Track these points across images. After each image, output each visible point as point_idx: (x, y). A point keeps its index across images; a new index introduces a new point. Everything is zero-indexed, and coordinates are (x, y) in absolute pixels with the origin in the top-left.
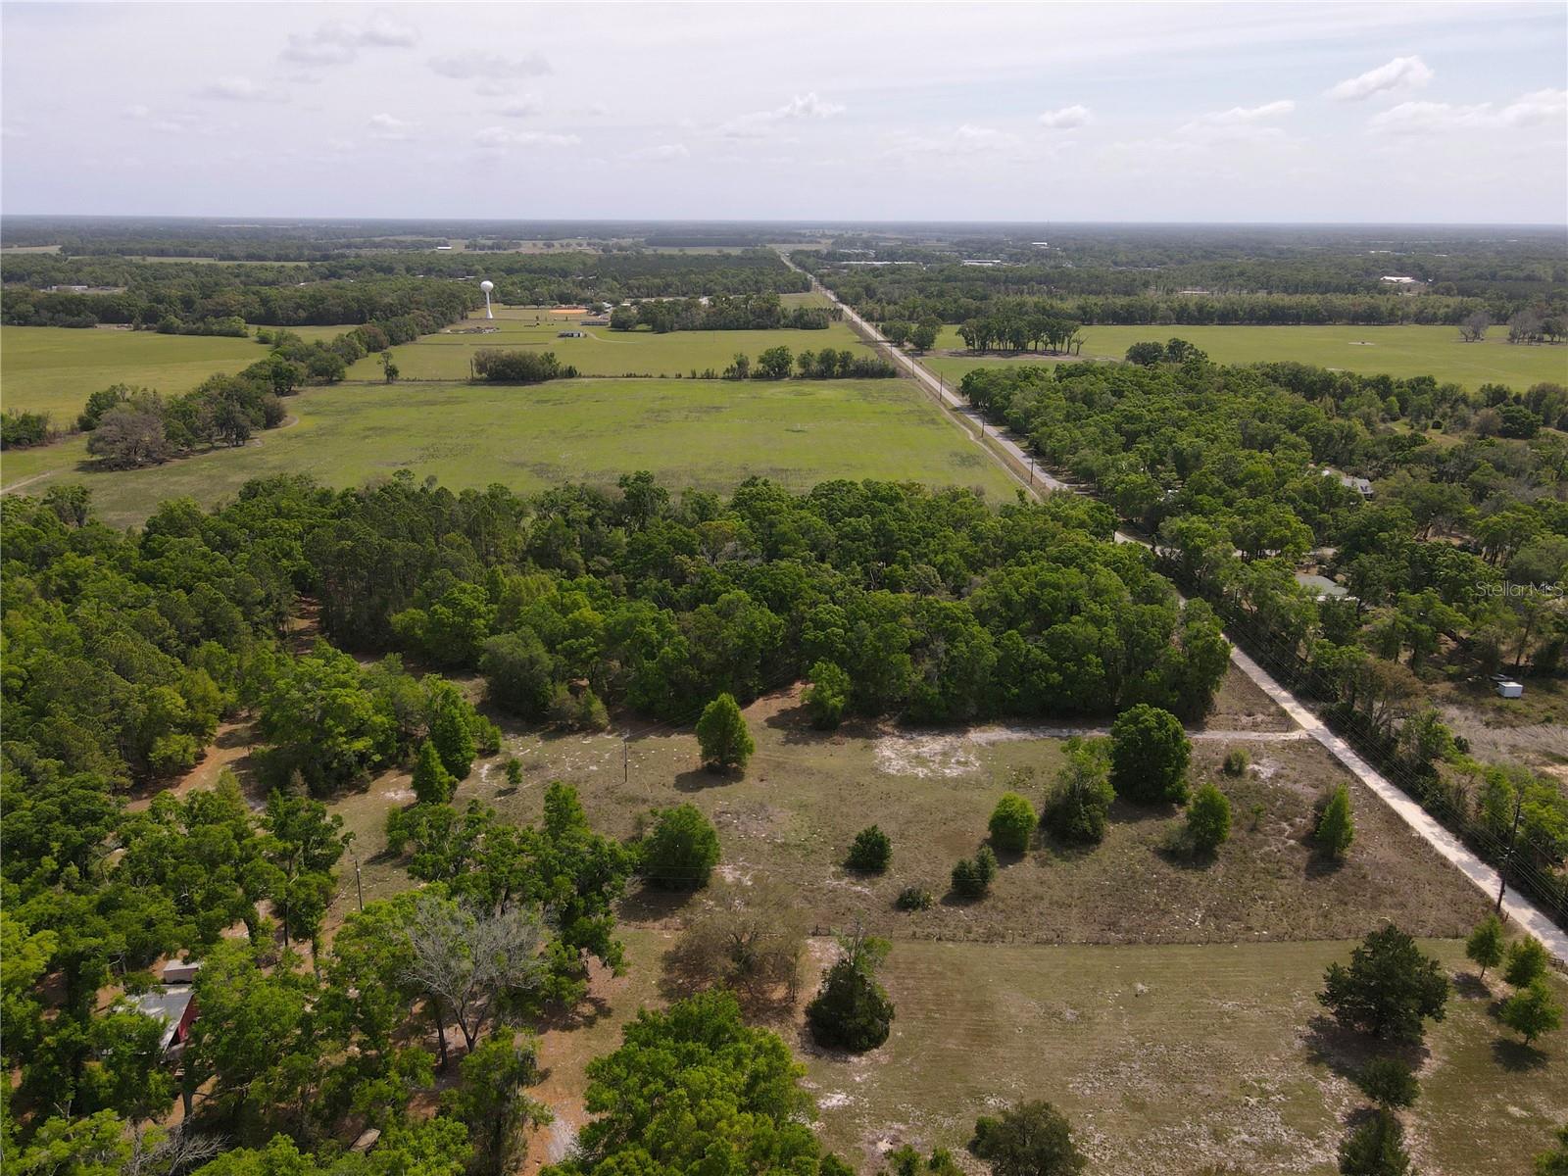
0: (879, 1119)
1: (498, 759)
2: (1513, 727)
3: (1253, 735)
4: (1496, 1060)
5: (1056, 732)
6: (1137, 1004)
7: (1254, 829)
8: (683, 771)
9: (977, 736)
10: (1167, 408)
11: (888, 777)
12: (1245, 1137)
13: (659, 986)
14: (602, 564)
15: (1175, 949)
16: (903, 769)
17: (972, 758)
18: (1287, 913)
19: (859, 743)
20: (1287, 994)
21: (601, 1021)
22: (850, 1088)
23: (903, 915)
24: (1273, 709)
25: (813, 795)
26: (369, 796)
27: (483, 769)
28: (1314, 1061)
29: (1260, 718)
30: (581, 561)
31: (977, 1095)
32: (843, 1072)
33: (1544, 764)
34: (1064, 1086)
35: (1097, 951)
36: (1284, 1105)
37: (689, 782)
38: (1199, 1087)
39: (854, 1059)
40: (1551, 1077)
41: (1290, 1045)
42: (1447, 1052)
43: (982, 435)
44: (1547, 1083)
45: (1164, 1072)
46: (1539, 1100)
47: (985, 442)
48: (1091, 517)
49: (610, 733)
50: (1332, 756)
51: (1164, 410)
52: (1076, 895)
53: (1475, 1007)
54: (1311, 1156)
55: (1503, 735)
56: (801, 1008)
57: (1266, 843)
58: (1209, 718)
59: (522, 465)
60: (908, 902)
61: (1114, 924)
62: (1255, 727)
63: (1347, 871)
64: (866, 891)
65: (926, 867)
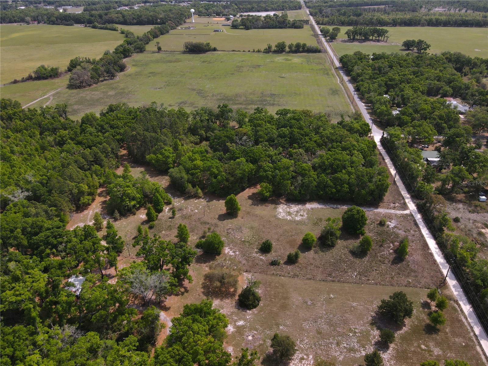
0: (251, 329)
1: (171, 206)
2: (478, 213)
3: (393, 211)
4: (424, 330)
5: (332, 206)
6: (329, 301)
7: (381, 246)
8: (221, 213)
9: (309, 206)
10: (406, 74)
11: (279, 219)
12: (345, 345)
13: (202, 284)
14: (211, 134)
15: (346, 285)
16: (284, 216)
17: (305, 214)
18: (381, 275)
19: (273, 206)
20: (372, 302)
21: (185, 294)
22: (245, 320)
23: (272, 267)
24: (402, 201)
25: (256, 224)
26: (136, 216)
27: (166, 209)
28: (372, 324)
29: (397, 205)
30: (204, 133)
31: (278, 325)
32: (244, 315)
33: (483, 228)
34: (302, 324)
35: (323, 283)
36: (359, 337)
37: (222, 218)
38: (338, 329)
39: (248, 311)
40: (438, 337)
41: (367, 318)
42: (411, 326)
43: (342, 81)
44: (436, 339)
45: (330, 323)
46: (431, 344)
47: (342, 84)
48: (361, 127)
49: (203, 199)
50: (415, 221)
51: (404, 75)
52: (323, 264)
53: (424, 312)
54: (361, 353)
55: (474, 216)
56: (237, 295)
57: (383, 251)
58: (381, 204)
59: (194, 90)
60: (274, 263)
61: (330, 275)
62: (394, 208)
63: (404, 263)
64: (263, 258)
65: (282, 251)
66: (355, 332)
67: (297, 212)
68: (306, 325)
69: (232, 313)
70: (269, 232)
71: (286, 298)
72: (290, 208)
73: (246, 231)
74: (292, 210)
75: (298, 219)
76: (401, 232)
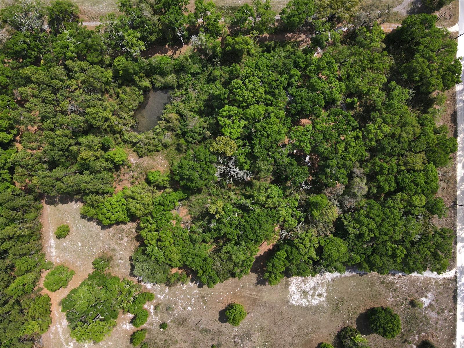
8: (221, 308)
9: (329, 275)
11: (292, 306)
16: (298, 300)
26: (118, 327)
50: (456, 290)
67: (314, 289)
72: (305, 281)
73: (256, 337)
74: (307, 285)
75: (315, 302)
76: (433, 314)
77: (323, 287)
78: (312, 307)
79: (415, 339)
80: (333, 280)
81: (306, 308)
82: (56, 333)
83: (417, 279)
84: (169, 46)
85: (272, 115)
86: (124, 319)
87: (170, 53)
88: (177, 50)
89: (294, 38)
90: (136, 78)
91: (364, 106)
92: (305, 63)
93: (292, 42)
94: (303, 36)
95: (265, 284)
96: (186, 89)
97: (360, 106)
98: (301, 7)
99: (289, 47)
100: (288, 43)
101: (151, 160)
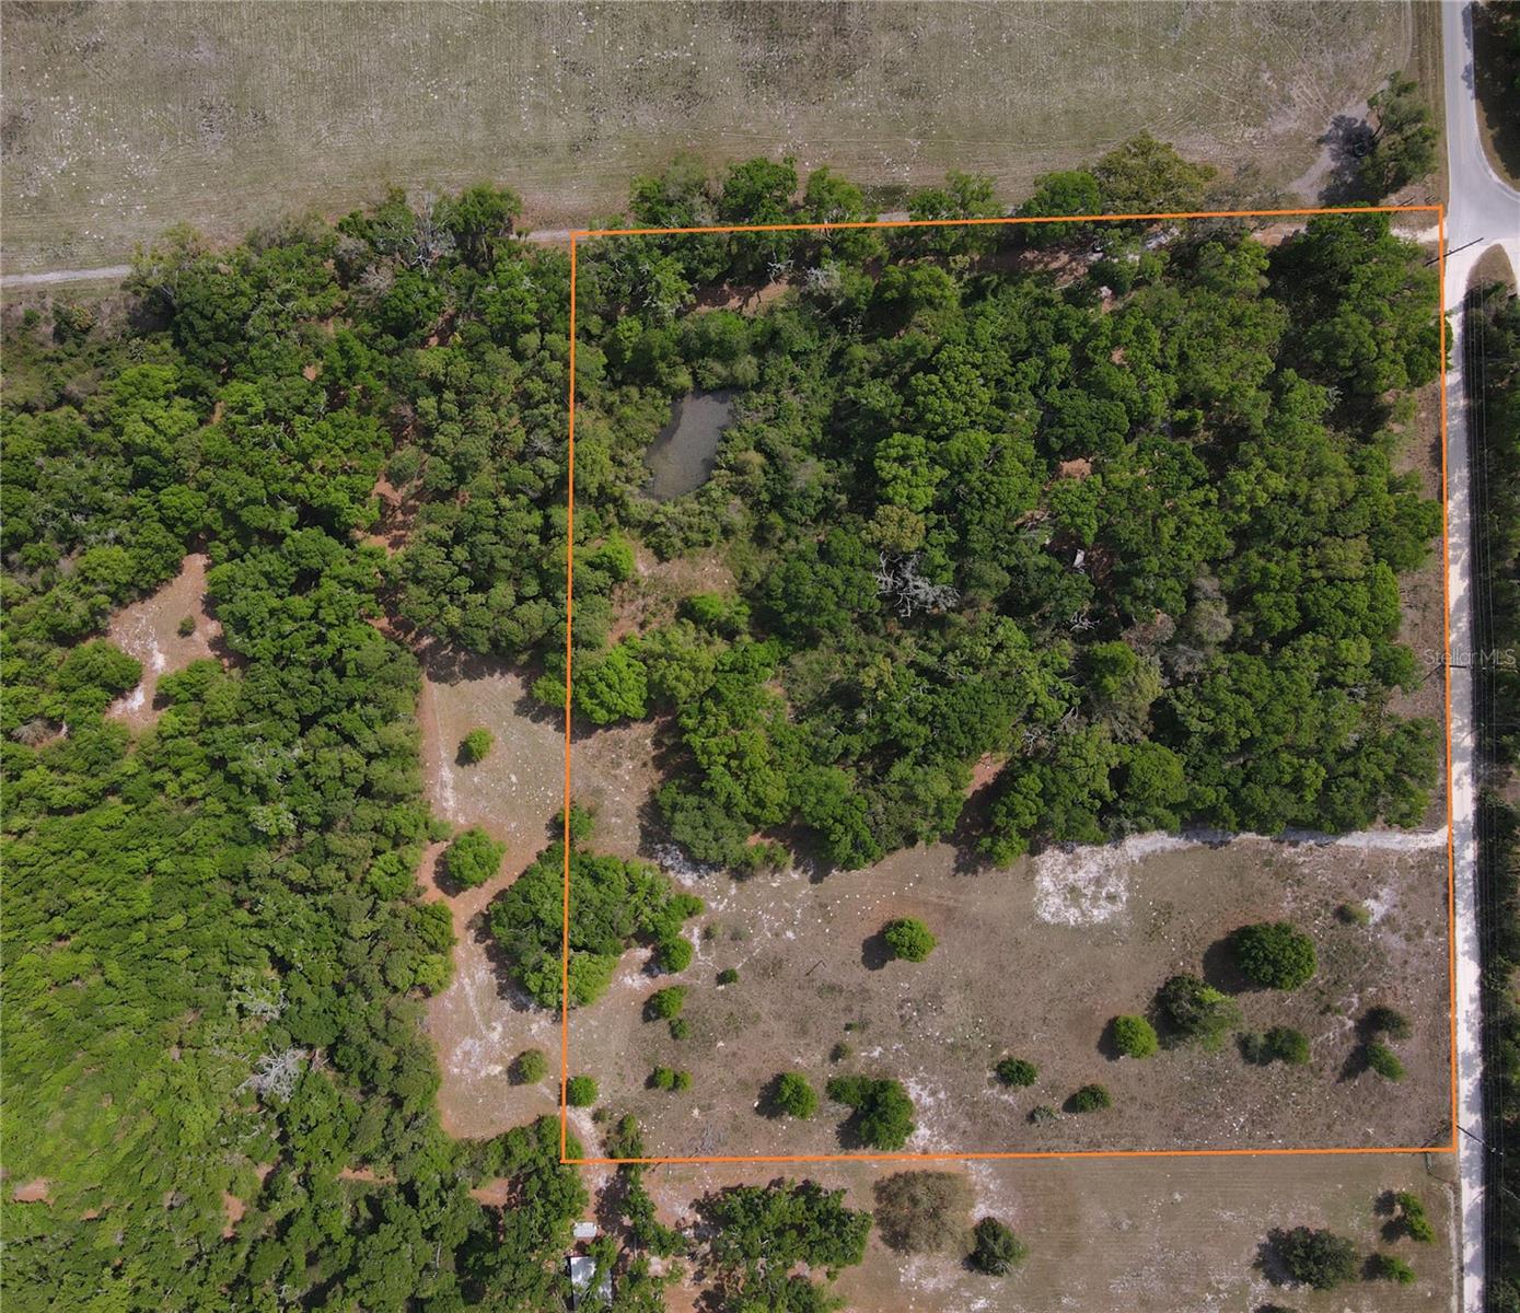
1: (702, 918)
8: (869, 932)
11: (1044, 927)
16: (1058, 912)
17: (1122, 888)
18: (1305, 1120)
19: (1023, 864)
22: (988, 1295)
23: (1034, 1127)
25: (977, 966)
27: (693, 934)
28: (1257, 1265)
31: (1058, 1296)
32: (985, 1285)
34: (1107, 1287)
36: (1225, 1301)
37: (874, 953)
41: (1249, 1252)
45: (1168, 1275)
46: (1366, 1303)
49: (794, 870)
53: (1376, 1224)
57: (1329, 1026)
61: (1179, 1129)
64: (1011, 1100)
65: (1058, 1064)
66: (1219, 1291)
67: (1098, 882)
68: (1117, 1287)
69: (959, 1283)
70: (1018, 994)
71: (1072, 1221)
72: (1074, 863)
73: (953, 1001)
74: (1081, 873)
75: (1100, 915)
76: (1395, 942)
77: (1119, 876)
78: (1093, 927)
79: (1351, 1004)
80: (1145, 859)
81: (1077, 929)
82: (461, 998)
83: (1353, 853)
84: (731, 285)
85: (1008, 453)
86: (627, 963)
87: (734, 303)
88: (751, 295)
89: (1040, 262)
90: (662, 367)
91: (1216, 426)
92: (1083, 330)
93: (1036, 274)
94: (1064, 258)
95: (975, 872)
96: (776, 392)
97: (1208, 427)
98: (1070, 200)
99: (1028, 285)
100: (1027, 275)
101: (689, 567)
